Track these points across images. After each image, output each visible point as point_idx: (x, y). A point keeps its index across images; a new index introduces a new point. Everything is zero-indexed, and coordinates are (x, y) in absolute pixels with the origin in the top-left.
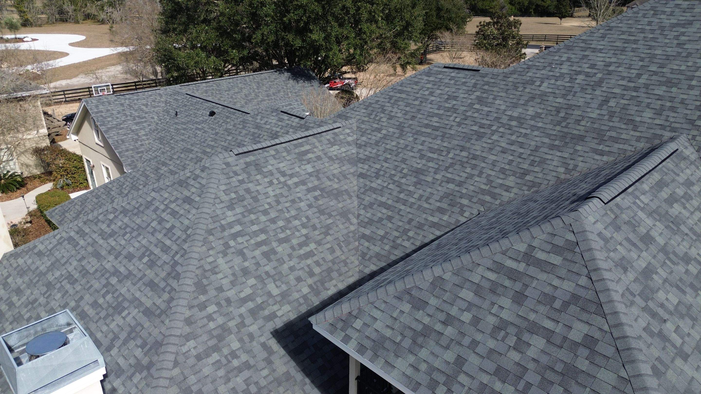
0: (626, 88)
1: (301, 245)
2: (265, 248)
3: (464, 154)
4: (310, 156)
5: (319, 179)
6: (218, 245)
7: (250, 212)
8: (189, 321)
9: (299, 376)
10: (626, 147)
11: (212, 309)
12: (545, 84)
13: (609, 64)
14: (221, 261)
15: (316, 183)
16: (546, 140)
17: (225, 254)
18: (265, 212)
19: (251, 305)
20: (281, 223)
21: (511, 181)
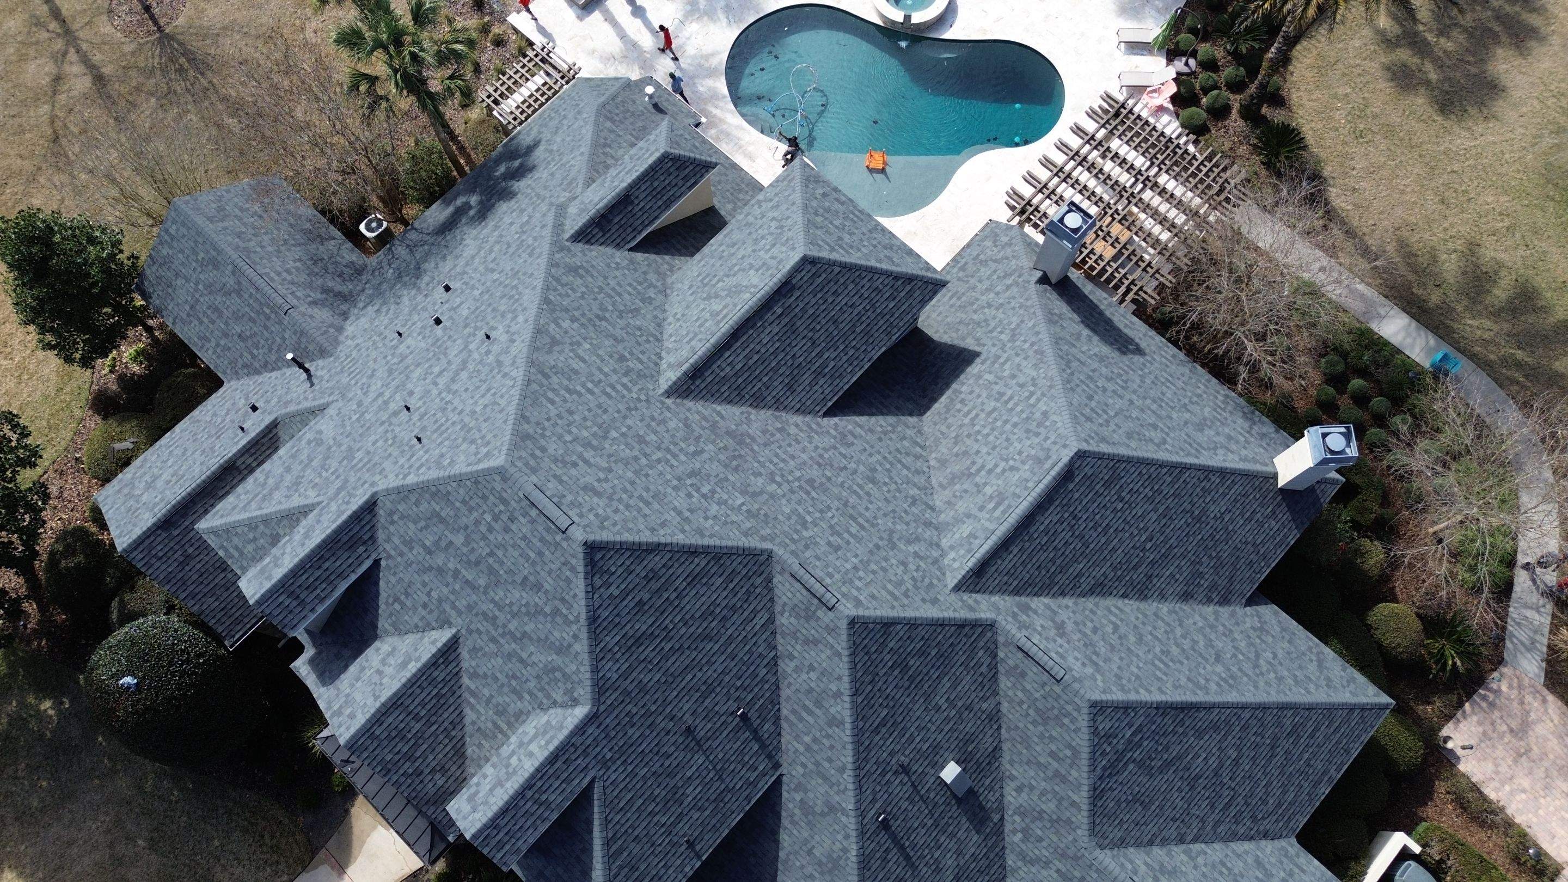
0: (675, 456)
1: (977, 415)
2: (1005, 398)
3: (828, 474)
4: (991, 505)
5: (977, 485)
6: (1041, 382)
7: (1028, 418)
8: (1038, 333)
9: (956, 342)
10: (700, 408)
11: (1027, 346)
12: (739, 502)
13: (675, 488)
14: (1034, 374)
15: (978, 479)
16: (756, 448)
17: (1033, 379)
18: (1015, 425)
19: (1002, 360)
20: (999, 424)
21: (793, 430)
